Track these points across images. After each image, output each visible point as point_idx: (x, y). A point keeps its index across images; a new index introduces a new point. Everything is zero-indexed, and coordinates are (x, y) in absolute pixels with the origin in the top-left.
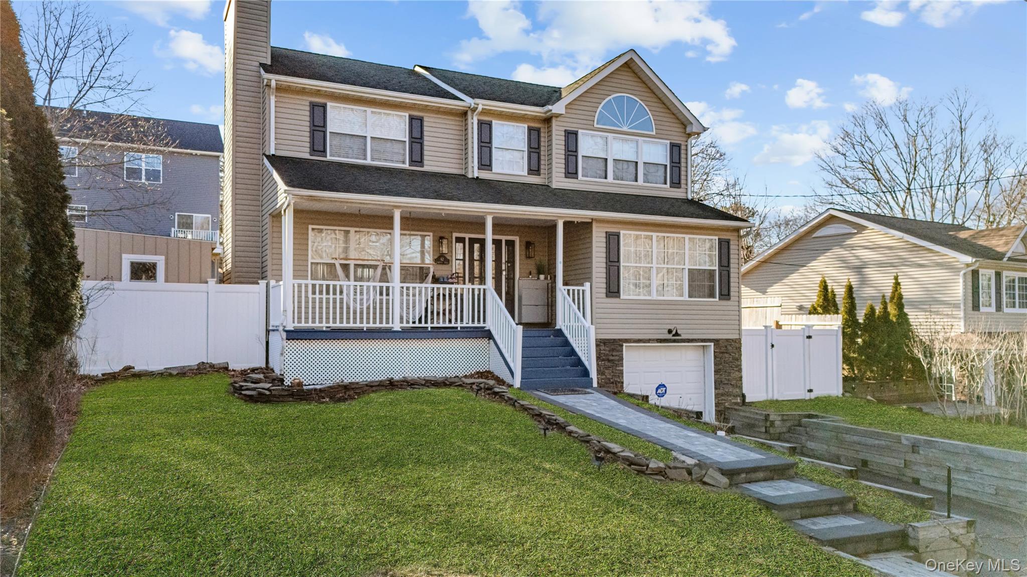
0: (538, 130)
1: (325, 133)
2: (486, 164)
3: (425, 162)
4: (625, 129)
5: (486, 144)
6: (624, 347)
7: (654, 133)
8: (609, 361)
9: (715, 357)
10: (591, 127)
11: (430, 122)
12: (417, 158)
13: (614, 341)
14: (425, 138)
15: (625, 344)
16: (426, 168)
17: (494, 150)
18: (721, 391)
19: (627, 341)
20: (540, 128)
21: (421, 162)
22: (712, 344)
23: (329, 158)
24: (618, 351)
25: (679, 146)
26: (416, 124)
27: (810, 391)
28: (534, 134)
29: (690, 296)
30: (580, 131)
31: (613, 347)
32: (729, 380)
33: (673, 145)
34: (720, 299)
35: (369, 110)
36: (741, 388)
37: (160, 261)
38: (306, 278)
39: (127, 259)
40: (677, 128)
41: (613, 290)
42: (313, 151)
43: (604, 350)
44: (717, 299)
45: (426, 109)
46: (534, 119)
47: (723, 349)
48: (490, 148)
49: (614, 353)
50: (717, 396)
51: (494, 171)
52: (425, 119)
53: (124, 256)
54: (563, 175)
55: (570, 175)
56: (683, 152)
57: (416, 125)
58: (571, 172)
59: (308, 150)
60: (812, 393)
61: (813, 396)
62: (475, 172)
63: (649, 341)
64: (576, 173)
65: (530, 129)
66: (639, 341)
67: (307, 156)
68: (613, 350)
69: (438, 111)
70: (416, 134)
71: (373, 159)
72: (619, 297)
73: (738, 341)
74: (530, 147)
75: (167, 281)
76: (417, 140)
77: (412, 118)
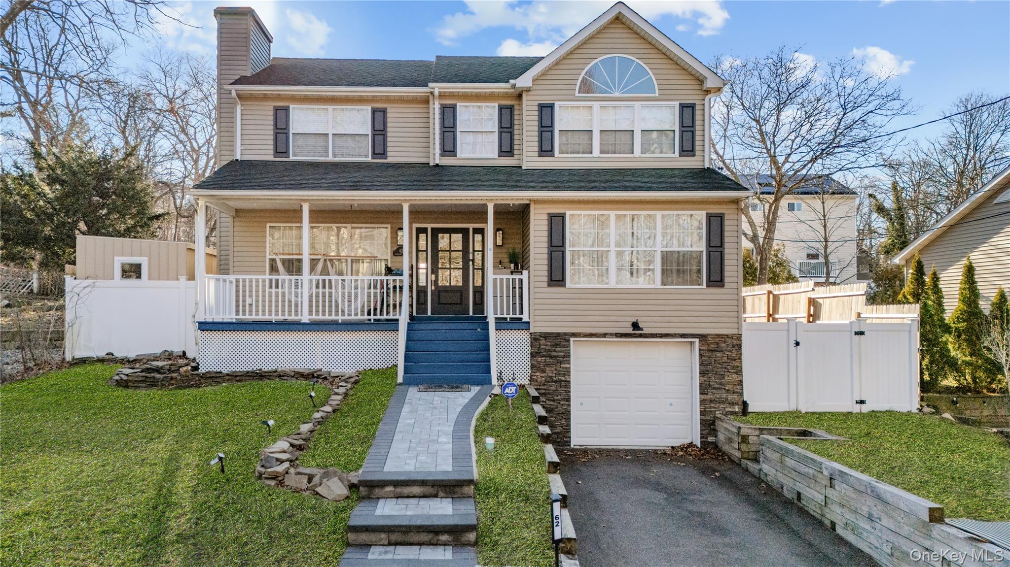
0: (511, 108)
1: (287, 134)
2: (449, 150)
3: (389, 154)
4: (617, 94)
5: (449, 129)
6: (571, 342)
7: (657, 95)
8: (551, 357)
9: (701, 355)
10: (571, 97)
11: (394, 113)
12: (380, 150)
13: (558, 335)
14: (389, 129)
15: (572, 339)
16: (390, 160)
17: (458, 135)
18: (709, 397)
19: (574, 335)
20: (513, 106)
21: (384, 154)
22: (697, 340)
23: (292, 158)
24: (564, 346)
25: (692, 107)
26: (379, 115)
27: (862, 402)
28: (506, 112)
29: (663, 283)
30: (557, 104)
31: (555, 342)
32: (721, 384)
33: (683, 107)
34: (708, 286)
35: (330, 108)
36: (741, 394)
37: (144, 261)
38: (264, 273)
39: (119, 261)
40: (692, 85)
41: (556, 278)
42: (277, 153)
43: (546, 345)
44: (704, 286)
45: (388, 99)
46: (506, 96)
47: (713, 346)
48: (454, 133)
49: (558, 349)
50: (702, 402)
51: (459, 156)
52: (389, 110)
53: (116, 258)
54: (537, 154)
55: (544, 153)
56: (698, 113)
57: (379, 118)
58: (546, 150)
59: (272, 152)
60: (863, 406)
61: (865, 409)
62: (436, 158)
63: (604, 335)
64: (552, 150)
65: (501, 108)
66: (591, 335)
67: (271, 158)
68: (556, 345)
69: (401, 100)
70: (379, 127)
71: (335, 156)
72: (564, 286)
73: (739, 337)
74: (501, 127)
75: (150, 279)
76: (379, 132)
77: (374, 111)
